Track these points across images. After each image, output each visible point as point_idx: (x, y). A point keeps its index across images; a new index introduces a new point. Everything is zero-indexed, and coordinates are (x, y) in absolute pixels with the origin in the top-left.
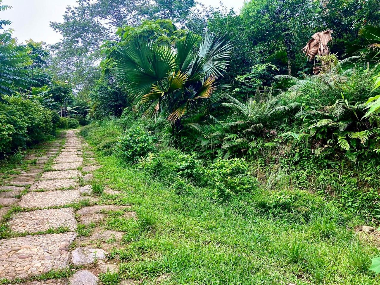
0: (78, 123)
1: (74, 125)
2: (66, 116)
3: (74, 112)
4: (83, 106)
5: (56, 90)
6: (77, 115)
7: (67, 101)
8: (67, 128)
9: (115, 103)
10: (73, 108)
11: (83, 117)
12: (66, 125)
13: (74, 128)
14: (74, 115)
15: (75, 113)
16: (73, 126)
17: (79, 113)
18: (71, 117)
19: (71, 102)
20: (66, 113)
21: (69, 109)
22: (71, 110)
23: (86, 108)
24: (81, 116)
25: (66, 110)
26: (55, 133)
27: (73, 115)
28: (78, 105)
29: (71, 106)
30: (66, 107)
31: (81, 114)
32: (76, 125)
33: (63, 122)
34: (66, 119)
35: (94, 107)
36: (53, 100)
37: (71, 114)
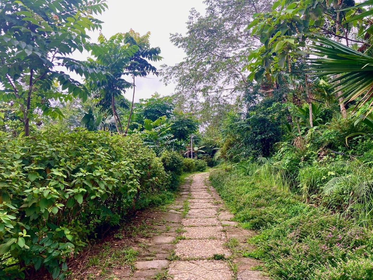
0: (207, 164)
1: (202, 167)
2: (193, 157)
3: (201, 152)
4: (211, 145)
5: (177, 123)
6: (204, 156)
7: (194, 140)
8: (194, 171)
9: (261, 136)
10: (200, 148)
11: (211, 158)
12: (193, 168)
13: (202, 171)
14: (202, 155)
15: (203, 153)
16: (201, 169)
17: (206, 153)
18: (198, 158)
19: (198, 141)
20: (193, 153)
21: (196, 149)
22: (198, 149)
23: (214, 148)
24: (208, 156)
25: (193, 150)
26: (178, 181)
27: (200, 155)
28: (205, 144)
29: (198, 146)
30: (193, 147)
31: (208, 154)
32: (203, 167)
33: (189, 165)
34: (193, 160)
35: (226, 145)
36: (172, 136)
37: (198, 154)
